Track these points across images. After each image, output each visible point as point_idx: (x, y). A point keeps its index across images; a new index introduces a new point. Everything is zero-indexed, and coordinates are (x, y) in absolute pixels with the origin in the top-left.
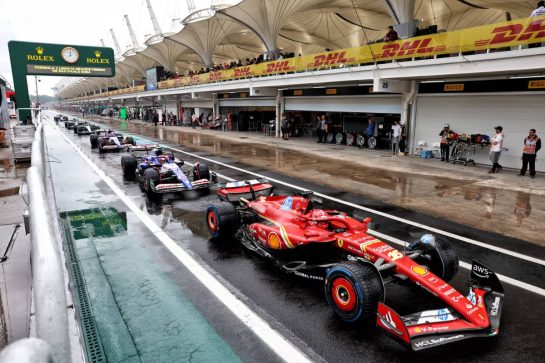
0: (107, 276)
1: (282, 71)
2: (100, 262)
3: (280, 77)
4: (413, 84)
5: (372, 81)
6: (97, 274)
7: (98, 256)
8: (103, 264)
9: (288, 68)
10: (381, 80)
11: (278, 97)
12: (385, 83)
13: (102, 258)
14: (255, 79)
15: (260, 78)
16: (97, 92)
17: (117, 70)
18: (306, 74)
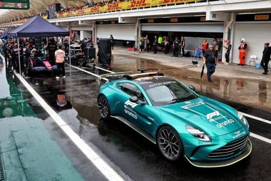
0: (24, 169)
1: (141, 7)
2: (19, 154)
3: (140, 10)
4: (233, 15)
5: (205, 13)
6: (16, 167)
7: (17, 148)
8: (21, 157)
9: (145, 4)
10: (211, 12)
11: (137, 24)
12: (214, 14)
13: (20, 151)
14: (123, 12)
15: (126, 11)
16: (13, 20)
17: (31, 6)
18: (158, 8)
